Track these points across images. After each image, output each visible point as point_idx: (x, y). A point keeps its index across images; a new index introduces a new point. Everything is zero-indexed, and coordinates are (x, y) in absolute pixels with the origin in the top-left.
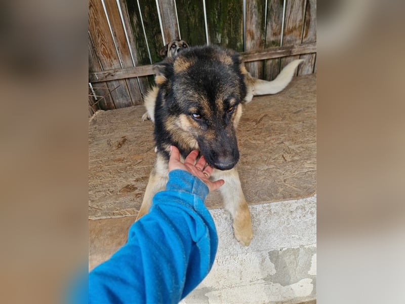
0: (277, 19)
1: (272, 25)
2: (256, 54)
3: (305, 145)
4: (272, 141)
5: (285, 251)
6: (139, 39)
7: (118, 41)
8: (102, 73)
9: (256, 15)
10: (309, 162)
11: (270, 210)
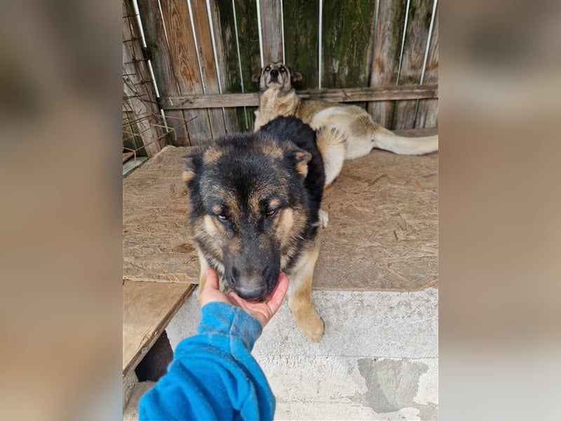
0: (418, 47)
1: (410, 55)
2: (384, 92)
3: (428, 222)
4: (385, 211)
5: (381, 362)
6: (230, 60)
7: (203, 60)
8: (178, 98)
9: (389, 39)
10: (428, 244)
11: (362, 301)
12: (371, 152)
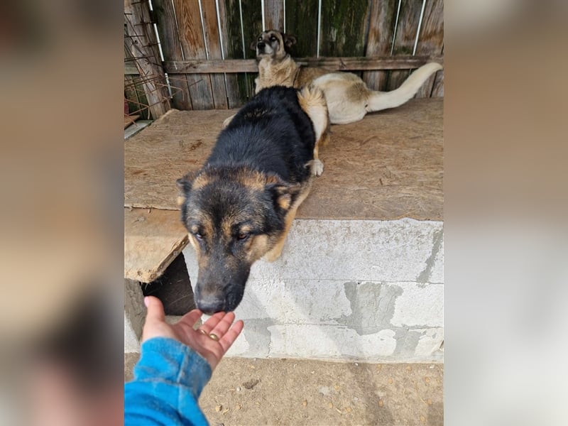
0: (412, 18)
1: (404, 26)
2: (379, 61)
3: (410, 172)
4: (373, 165)
5: (364, 285)
6: (233, 25)
7: (207, 24)
8: (182, 62)
9: (385, 9)
12: (364, 118)
